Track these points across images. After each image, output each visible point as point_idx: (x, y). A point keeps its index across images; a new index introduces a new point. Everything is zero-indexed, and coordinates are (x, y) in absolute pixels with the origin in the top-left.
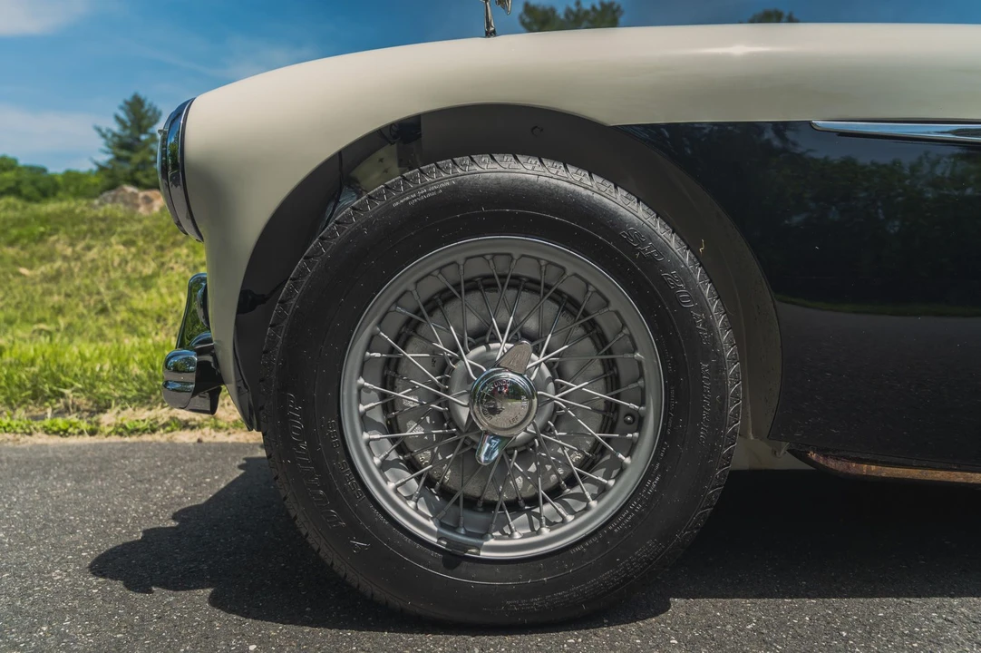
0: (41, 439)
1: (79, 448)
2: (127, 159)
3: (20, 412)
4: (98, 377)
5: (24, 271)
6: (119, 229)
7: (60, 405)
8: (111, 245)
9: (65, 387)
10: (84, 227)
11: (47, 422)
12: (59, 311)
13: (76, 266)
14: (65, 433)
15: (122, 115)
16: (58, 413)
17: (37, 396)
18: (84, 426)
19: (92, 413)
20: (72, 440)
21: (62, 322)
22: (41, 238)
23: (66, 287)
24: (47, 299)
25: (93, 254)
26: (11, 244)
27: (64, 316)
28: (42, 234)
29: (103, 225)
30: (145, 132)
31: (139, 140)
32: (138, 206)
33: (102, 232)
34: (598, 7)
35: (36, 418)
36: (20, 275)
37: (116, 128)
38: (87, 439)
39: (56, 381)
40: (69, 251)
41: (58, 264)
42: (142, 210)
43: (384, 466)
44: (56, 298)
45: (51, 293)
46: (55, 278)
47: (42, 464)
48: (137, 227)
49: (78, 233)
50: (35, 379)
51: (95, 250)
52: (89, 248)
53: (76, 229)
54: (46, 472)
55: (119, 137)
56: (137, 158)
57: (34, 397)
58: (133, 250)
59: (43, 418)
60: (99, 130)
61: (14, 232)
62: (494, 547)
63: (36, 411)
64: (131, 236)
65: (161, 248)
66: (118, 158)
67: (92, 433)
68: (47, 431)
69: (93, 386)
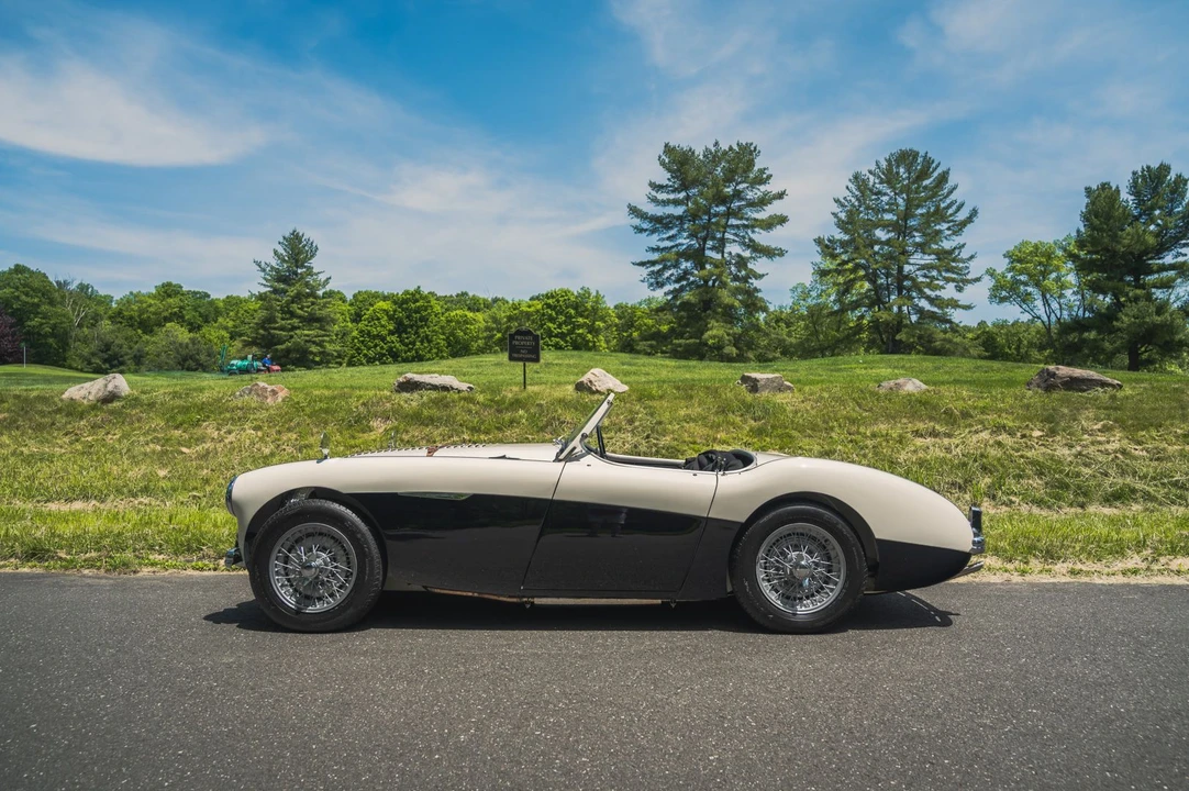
0: (190, 572)
1: (207, 577)
2: (284, 292)
3: (181, 558)
4: (220, 541)
5: (184, 450)
6: (252, 417)
7: (200, 555)
8: (244, 430)
9: (204, 545)
10: (228, 415)
11: (194, 564)
12: (207, 481)
13: (220, 447)
14: (202, 569)
15: (281, 250)
16: (200, 559)
17: (189, 550)
18: (211, 566)
19: (216, 559)
20: (206, 573)
21: (208, 489)
22: (197, 424)
23: (213, 464)
24: (199, 472)
25: (231, 438)
26: (177, 428)
27: (209, 485)
28: (199, 420)
29: (240, 413)
30: (302, 266)
31: (296, 273)
32: (267, 398)
33: (240, 419)
34: (736, 148)
35: (188, 561)
36: (183, 453)
37: (274, 262)
38: (212, 573)
39: (199, 542)
40: (215, 435)
41: (208, 445)
42: (269, 401)
43: (282, 586)
44: (206, 471)
45: (202, 468)
46: (205, 456)
47: (189, 584)
48: (264, 414)
49: (223, 420)
50: (189, 540)
51: (234, 434)
52: (230, 432)
53: (222, 416)
54: (192, 588)
55: (277, 271)
56: (292, 291)
57: (188, 550)
58: (260, 434)
59: (192, 561)
60: (259, 264)
61: (180, 418)
62: (310, 609)
63: (189, 558)
64: (259, 423)
65: (279, 432)
66: (275, 291)
67: (215, 569)
68: (194, 568)
69: (217, 545)
